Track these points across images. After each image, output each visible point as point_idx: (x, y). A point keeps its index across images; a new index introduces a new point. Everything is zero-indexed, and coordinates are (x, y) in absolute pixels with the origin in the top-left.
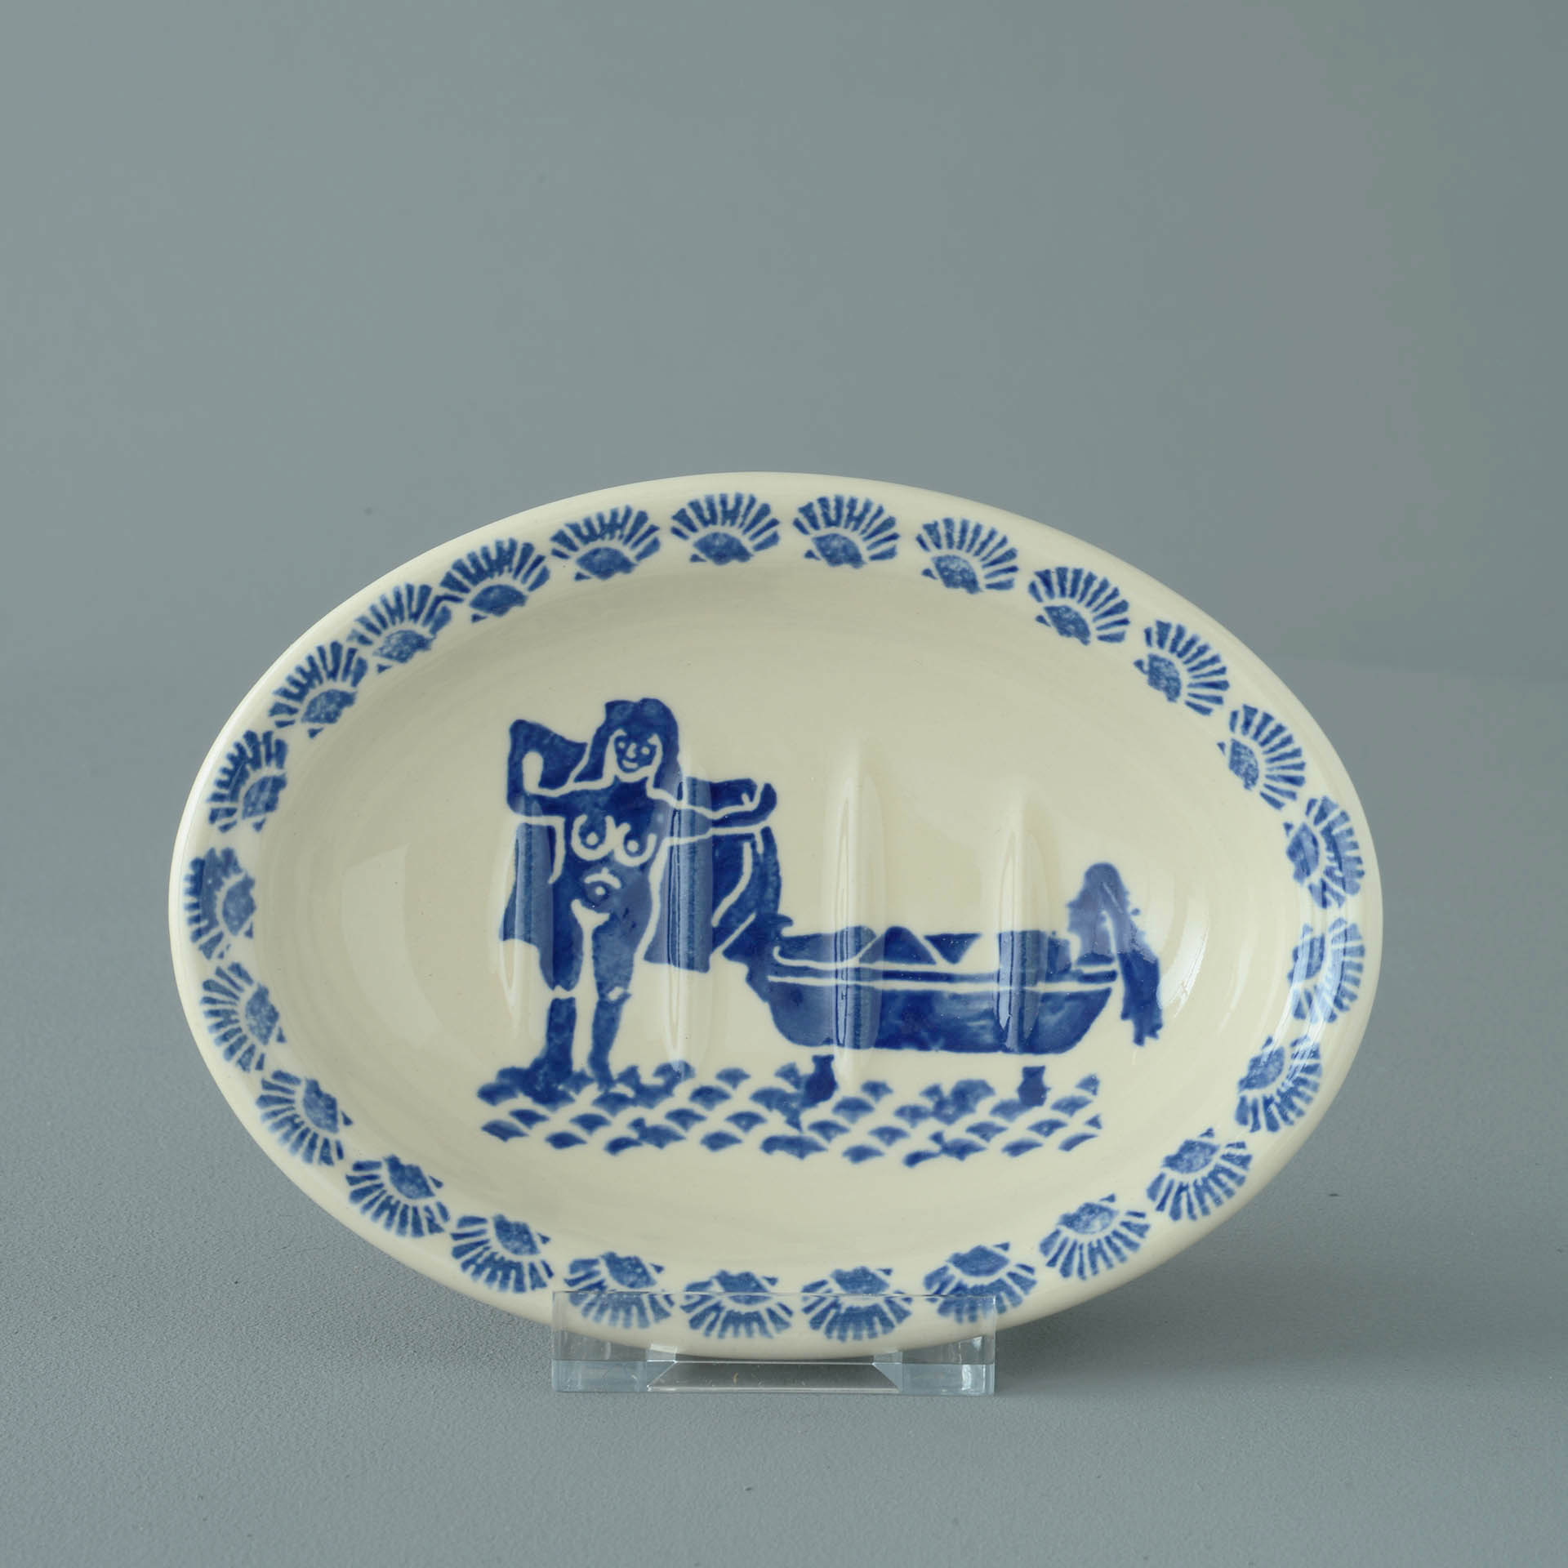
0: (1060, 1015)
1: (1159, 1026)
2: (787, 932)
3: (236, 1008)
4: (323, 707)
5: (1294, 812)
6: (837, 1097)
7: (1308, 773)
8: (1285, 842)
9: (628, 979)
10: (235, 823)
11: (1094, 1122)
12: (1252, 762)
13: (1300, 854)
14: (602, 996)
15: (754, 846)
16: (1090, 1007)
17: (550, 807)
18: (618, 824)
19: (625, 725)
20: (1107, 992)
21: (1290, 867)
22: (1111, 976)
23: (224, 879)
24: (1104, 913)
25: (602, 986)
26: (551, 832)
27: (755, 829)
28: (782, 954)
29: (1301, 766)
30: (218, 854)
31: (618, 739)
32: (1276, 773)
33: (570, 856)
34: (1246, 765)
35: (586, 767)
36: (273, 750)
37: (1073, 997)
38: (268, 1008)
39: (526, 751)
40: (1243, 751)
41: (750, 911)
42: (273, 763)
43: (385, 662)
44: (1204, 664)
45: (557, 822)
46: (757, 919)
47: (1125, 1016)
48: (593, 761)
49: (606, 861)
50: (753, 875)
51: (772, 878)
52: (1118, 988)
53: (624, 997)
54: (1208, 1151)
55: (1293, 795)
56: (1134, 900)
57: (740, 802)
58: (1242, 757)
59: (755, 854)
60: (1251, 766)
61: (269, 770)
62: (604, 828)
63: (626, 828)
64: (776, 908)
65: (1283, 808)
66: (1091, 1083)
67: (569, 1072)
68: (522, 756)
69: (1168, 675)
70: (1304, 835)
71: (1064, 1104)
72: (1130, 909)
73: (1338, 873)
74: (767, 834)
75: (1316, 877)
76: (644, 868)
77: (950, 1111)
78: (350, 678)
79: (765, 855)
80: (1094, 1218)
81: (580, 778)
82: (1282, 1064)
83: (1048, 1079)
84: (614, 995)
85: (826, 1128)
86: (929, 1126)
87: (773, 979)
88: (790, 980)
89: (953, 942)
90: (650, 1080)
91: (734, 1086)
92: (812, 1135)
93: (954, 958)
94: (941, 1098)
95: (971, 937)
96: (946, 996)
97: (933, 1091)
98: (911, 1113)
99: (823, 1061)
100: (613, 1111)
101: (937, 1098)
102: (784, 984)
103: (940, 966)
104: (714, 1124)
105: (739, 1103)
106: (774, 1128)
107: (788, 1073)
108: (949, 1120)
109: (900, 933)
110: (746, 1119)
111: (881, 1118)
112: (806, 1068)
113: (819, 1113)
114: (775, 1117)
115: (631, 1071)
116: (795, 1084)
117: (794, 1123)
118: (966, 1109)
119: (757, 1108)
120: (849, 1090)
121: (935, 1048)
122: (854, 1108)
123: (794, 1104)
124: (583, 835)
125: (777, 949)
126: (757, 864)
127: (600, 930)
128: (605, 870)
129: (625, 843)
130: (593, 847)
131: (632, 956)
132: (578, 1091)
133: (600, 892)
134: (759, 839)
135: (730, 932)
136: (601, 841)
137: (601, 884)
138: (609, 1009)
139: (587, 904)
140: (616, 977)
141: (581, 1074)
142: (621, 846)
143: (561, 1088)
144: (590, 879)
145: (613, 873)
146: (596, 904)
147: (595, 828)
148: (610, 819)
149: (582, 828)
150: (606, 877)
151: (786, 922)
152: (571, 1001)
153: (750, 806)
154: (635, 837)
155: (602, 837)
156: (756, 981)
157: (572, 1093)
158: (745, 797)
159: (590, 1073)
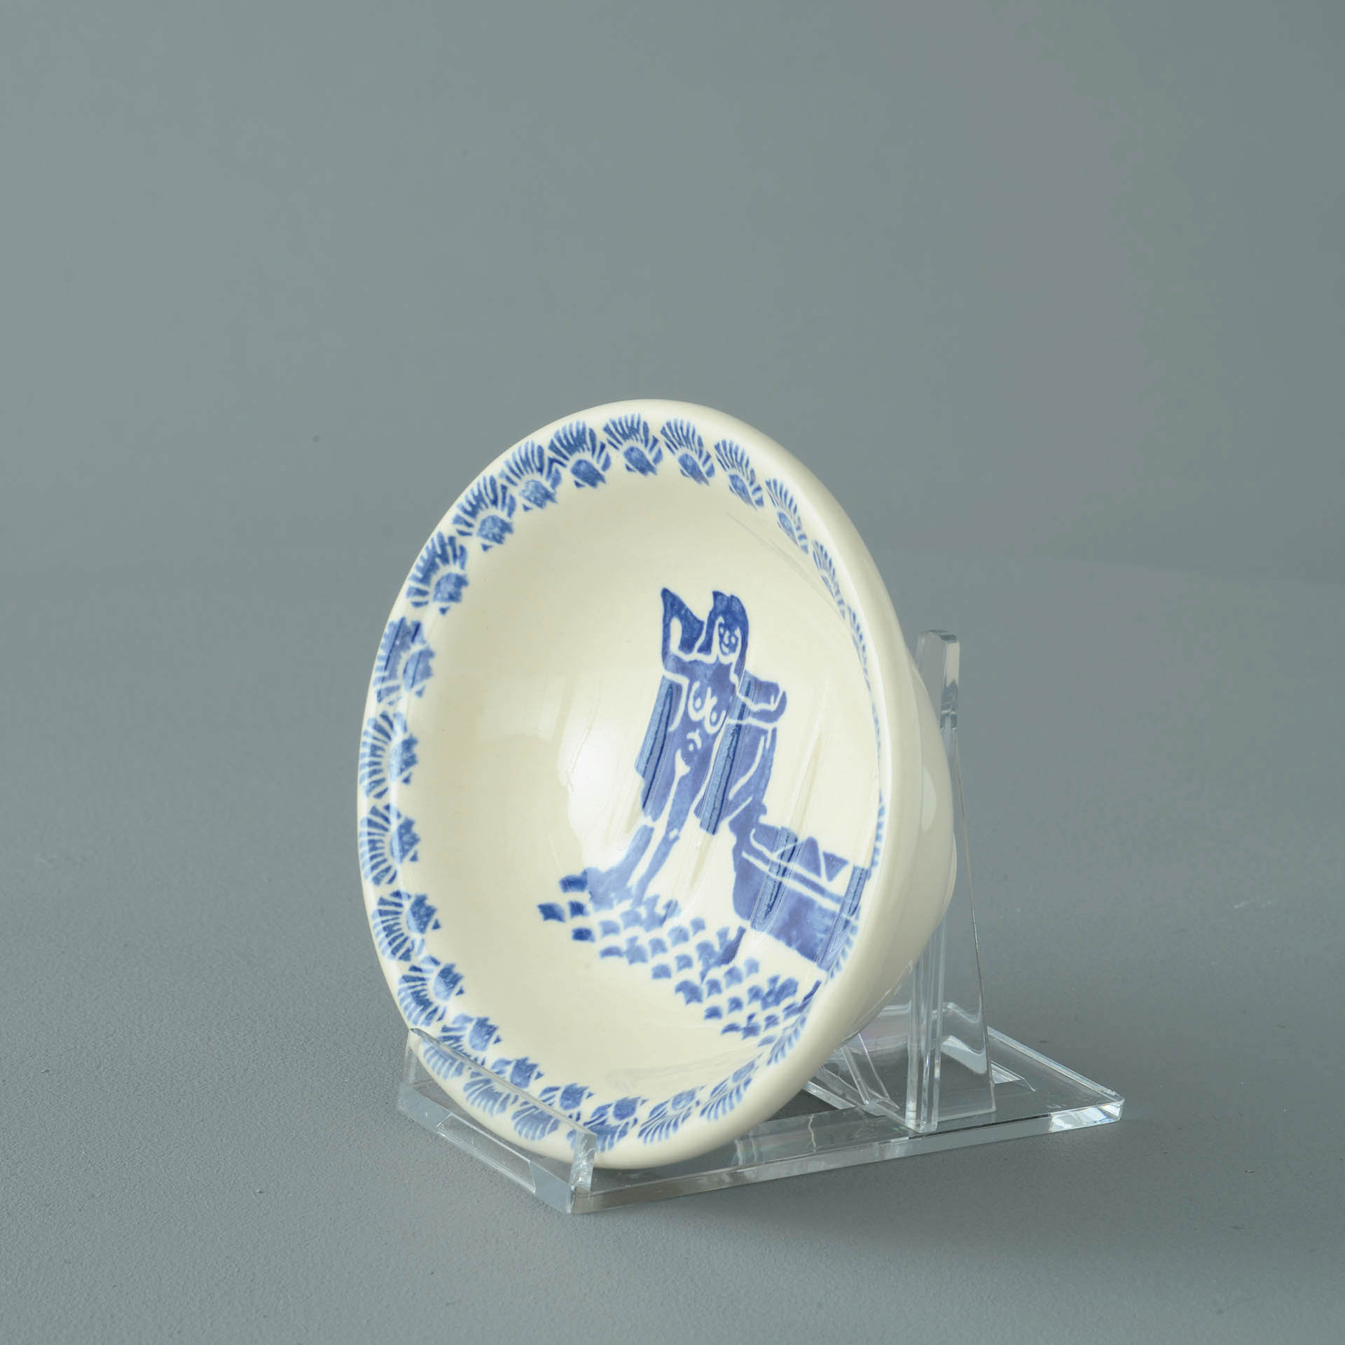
3: (385, 747)
4: (491, 529)
6: (731, 965)
9: (682, 824)
10: (426, 603)
14: (667, 833)
15: (765, 741)
17: (682, 668)
18: (712, 696)
19: (724, 613)
23: (411, 644)
25: (670, 826)
26: (681, 687)
27: (769, 727)
30: (409, 623)
31: (720, 625)
33: (686, 713)
35: (704, 642)
36: (458, 552)
38: (409, 755)
39: (672, 616)
41: (749, 796)
42: (458, 563)
43: (528, 504)
45: (683, 681)
46: (751, 802)
48: (707, 638)
49: (700, 724)
50: (759, 765)
51: (767, 772)
53: (677, 838)
57: (769, 702)
61: (454, 568)
62: (705, 697)
63: (715, 700)
67: (624, 885)
68: (670, 621)
76: (716, 735)
77: (770, 999)
78: (506, 510)
79: (769, 751)
81: (699, 650)
84: (672, 835)
85: (714, 986)
86: (756, 1006)
87: (745, 855)
88: (752, 859)
89: (834, 863)
90: (660, 910)
91: (695, 933)
92: (704, 988)
93: (831, 877)
94: (774, 987)
95: (843, 862)
96: (816, 906)
97: (774, 980)
98: (755, 993)
99: (742, 932)
100: (627, 925)
101: (772, 987)
102: (747, 861)
103: (822, 881)
104: (668, 959)
105: (689, 949)
106: (692, 975)
107: (723, 934)
108: (765, 1005)
109: (812, 844)
110: (685, 962)
111: (740, 990)
112: (732, 936)
113: (718, 973)
114: (698, 966)
115: (654, 900)
116: (722, 945)
117: (703, 976)
118: (777, 1002)
119: (694, 954)
120: (739, 962)
121: (794, 946)
122: (734, 976)
123: (712, 961)
124: (695, 698)
125: (753, 831)
126: (763, 756)
127: (683, 778)
128: (698, 731)
129: (711, 713)
130: (697, 710)
131: (689, 807)
132: (620, 902)
133: (691, 748)
134: (769, 736)
135: (736, 807)
136: (701, 707)
137: (692, 741)
138: (667, 843)
139: (683, 756)
140: (677, 821)
141: (629, 890)
142: (709, 715)
143: (613, 895)
144: (690, 736)
145: (700, 735)
146: (688, 757)
147: (700, 694)
148: (709, 690)
149: (696, 692)
150: (695, 736)
151: (763, 810)
152: (652, 830)
153: (772, 707)
154: (717, 709)
155: (703, 703)
156: (737, 851)
157: (615, 902)
158: (772, 698)
159: (634, 891)
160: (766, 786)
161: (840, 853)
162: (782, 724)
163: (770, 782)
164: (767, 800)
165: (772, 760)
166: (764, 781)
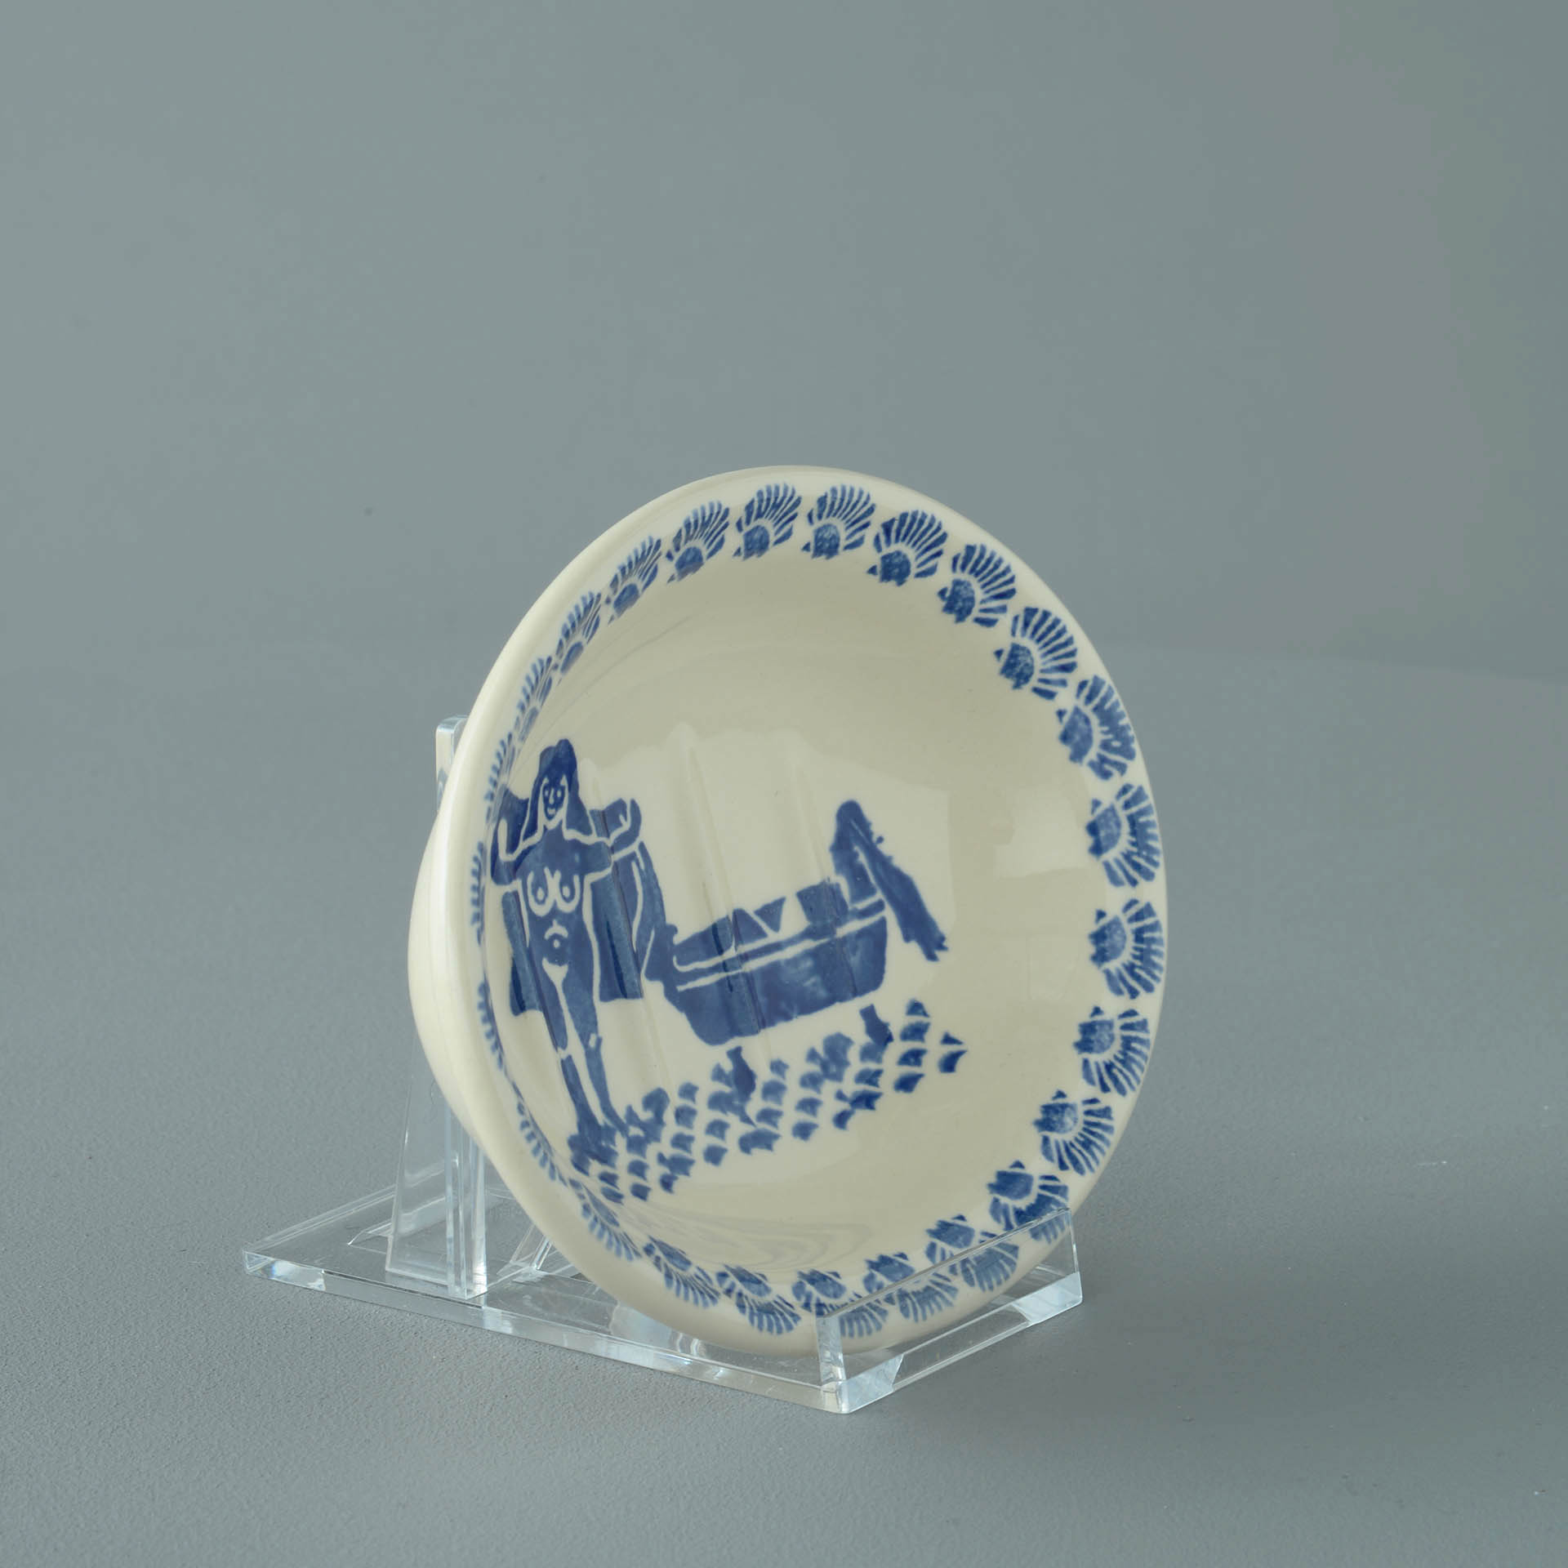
0: (859, 953)
1: (943, 939)
2: (678, 939)
5: (1067, 698)
6: (759, 1085)
7: (1078, 658)
8: (1058, 728)
9: (596, 1023)
11: (948, 1040)
12: (1029, 661)
13: (1073, 737)
14: (586, 1046)
15: (638, 864)
16: (876, 939)
17: (512, 871)
18: (553, 874)
19: (549, 772)
20: (883, 922)
21: (1065, 751)
22: (879, 906)
24: (856, 848)
25: (584, 1038)
26: (516, 894)
27: (634, 848)
28: (680, 963)
29: (1072, 654)
31: (545, 789)
32: (1049, 665)
33: (532, 915)
34: (1022, 665)
35: (529, 822)
37: (861, 934)
39: (501, 819)
40: (1021, 652)
41: (650, 931)
44: (997, 577)
45: (518, 886)
46: (656, 933)
47: (907, 938)
48: (532, 815)
49: (554, 913)
50: (644, 892)
51: (656, 891)
52: (889, 914)
53: (599, 1041)
54: (1107, 1027)
55: (1063, 683)
56: (877, 830)
57: (620, 824)
58: (1020, 658)
59: (640, 870)
60: (1027, 665)
62: (546, 881)
63: (558, 875)
64: (664, 920)
65: (1056, 698)
66: (916, 1008)
68: (499, 827)
69: (965, 597)
70: (1077, 717)
71: (909, 1033)
72: (875, 839)
73: (1116, 744)
74: (642, 847)
75: (1093, 754)
76: (578, 910)
77: (833, 1069)
79: (646, 870)
80: (1063, 1116)
81: (526, 837)
82: (1123, 931)
83: (883, 1014)
84: (592, 1043)
85: (767, 1116)
86: (829, 1088)
87: (681, 988)
88: (690, 985)
89: (771, 912)
90: (645, 1115)
91: (693, 1100)
92: (763, 1126)
93: (776, 927)
94: (820, 1059)
95: (780, 903)
96: (783, 964)
97: (812, 1056)
98: (811, 1081)
99: (735, 1055)
100: (641, 1152)
101: (818, 1061)
102: (688, 991)
103: (772, 937)
104: (702, 1141)
105: (705, 1115)
106: (737, 1129)
107: (718, 1074)
108: (838, 1077)
109: (740, 915)
110: (717, 1128)
111: (795, 1093)
112: (728, 1066)
113: (756, 1104)
114: (732, 1119)
115: (630, 1112)
116: (728, 1083)
117: (746, 1119)
118: (843, 1063)
119: (717, 1115)
120: (764, 1075)
121: (795, 1015)
122: (774, 1090)
123: (737, 1102)
124: (535, 893)
125: (675, 959)
126: (643, 881)
127: (566, 983)
128: (555, 922)
129: (561, 891)
130: (543, 902)
131: (592, 1001)
132: (614, 1143)
133: (557, 944)
134: (639, 856)
135: (645, 953)
136: (546, 895)
137: (556, 936)
138: (594, 1057)
139: (552, 961)
140: (588, 1024)
141: (606, 1126)
142: (560, 895)
143: (604, 1144)
144: (548, 934)
145: (560, 923)
146: (557, 958)
147: (540, 883)
148: (547, 871)
149: (533, 885)
150: (557, 929)
151: (673, 930)
152: (570, 1058)
153: (626, 825)
154: (566, 881)
155: (546, 890)
156: (671, 994)
157: (612, 1147)
158: (621, 817)
159: (609, 1123)
160: (662, 906)
161: (769, 899)
162: (646, 834)
163: (664, 899)
164: (670, 919)
165: (655, 876)
166: (657, 903)
